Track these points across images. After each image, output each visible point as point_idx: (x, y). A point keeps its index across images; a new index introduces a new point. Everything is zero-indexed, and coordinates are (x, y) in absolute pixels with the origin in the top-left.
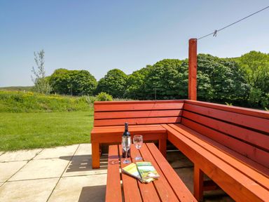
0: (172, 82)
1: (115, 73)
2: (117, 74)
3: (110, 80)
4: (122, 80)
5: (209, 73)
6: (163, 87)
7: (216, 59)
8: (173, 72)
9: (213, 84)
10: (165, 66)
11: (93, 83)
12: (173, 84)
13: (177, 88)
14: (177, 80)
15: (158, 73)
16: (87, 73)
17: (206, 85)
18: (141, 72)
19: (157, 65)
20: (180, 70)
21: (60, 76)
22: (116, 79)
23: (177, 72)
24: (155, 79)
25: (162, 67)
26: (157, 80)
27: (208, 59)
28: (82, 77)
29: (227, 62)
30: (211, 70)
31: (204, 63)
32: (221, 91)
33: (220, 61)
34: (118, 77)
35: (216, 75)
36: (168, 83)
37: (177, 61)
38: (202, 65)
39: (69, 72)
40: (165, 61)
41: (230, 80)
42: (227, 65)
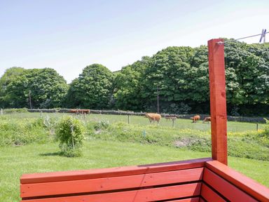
0: (183, 81)
1: (95, 71)
2: (98, 72)
3: (87, 82)
4: (106, 81)
5: (235, 66)
6: (168, 89)
7: (243, 46)
8: (183, 66)
9: (242, 82)
10: (171, 58)
11: (61, 86)
12: (184, 85)
13: (190, 90)
14: (189, 78)
15: (160, 67)
16: (52, 73)
18: (134, 67)
19: (159, 56)
20: (193, 63)
21: (12, 78)
22: (96, 80)
23: (188, 65)
24: (157, 78)
25: (166, 58)
26: (160, 79)
27: (233, 46)
28: (45, 78)
29: (260, 50)
30: (238, 61)
31: (227, 51)
32: (253, 93)
33: (250, 48)
34: (99, 76)
35: (246, 68)
36: (176, 82)
37: (188, 50)
38: (225, 55)
39: (25, 71)
40: (169, 50)
41: (265, 76)
42: (259, 54)
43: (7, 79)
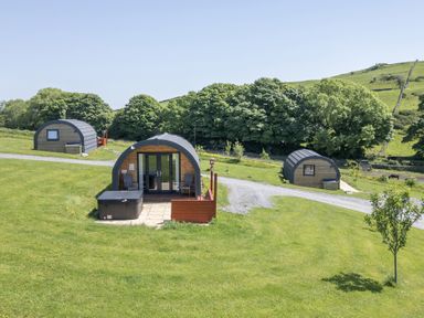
0: (219, 120)
1: (141, 103)
2: (145, 104)
3: (132, 114)
4: (152, 113)
5: (267, 108)
6: (206, 127)
8: (221, 105)
10: (213, 95)
11: (106, 115)
12: (220, 123)
13: (226, 129)
14: (225, 117)
15: (201, 105)
16: (95, 100)
17: (261, 125)
18: (179, 101)
19: (202, 93)
20: (234, 103)
22: (142, 112)
23: (226, 105)
25: (208, 96)
26: (200, 116)
27: (270, 87)
28: (88, 105)
29: (295, 92)
30: (271, 103)
31: (263, 92)
34: (144, 109)
36: (213, 121)
37: (231, 87)
38: (260, 96)
39: (63, 95)
40: (214, 87)
42: (293, 97)
43: (41, 102)
